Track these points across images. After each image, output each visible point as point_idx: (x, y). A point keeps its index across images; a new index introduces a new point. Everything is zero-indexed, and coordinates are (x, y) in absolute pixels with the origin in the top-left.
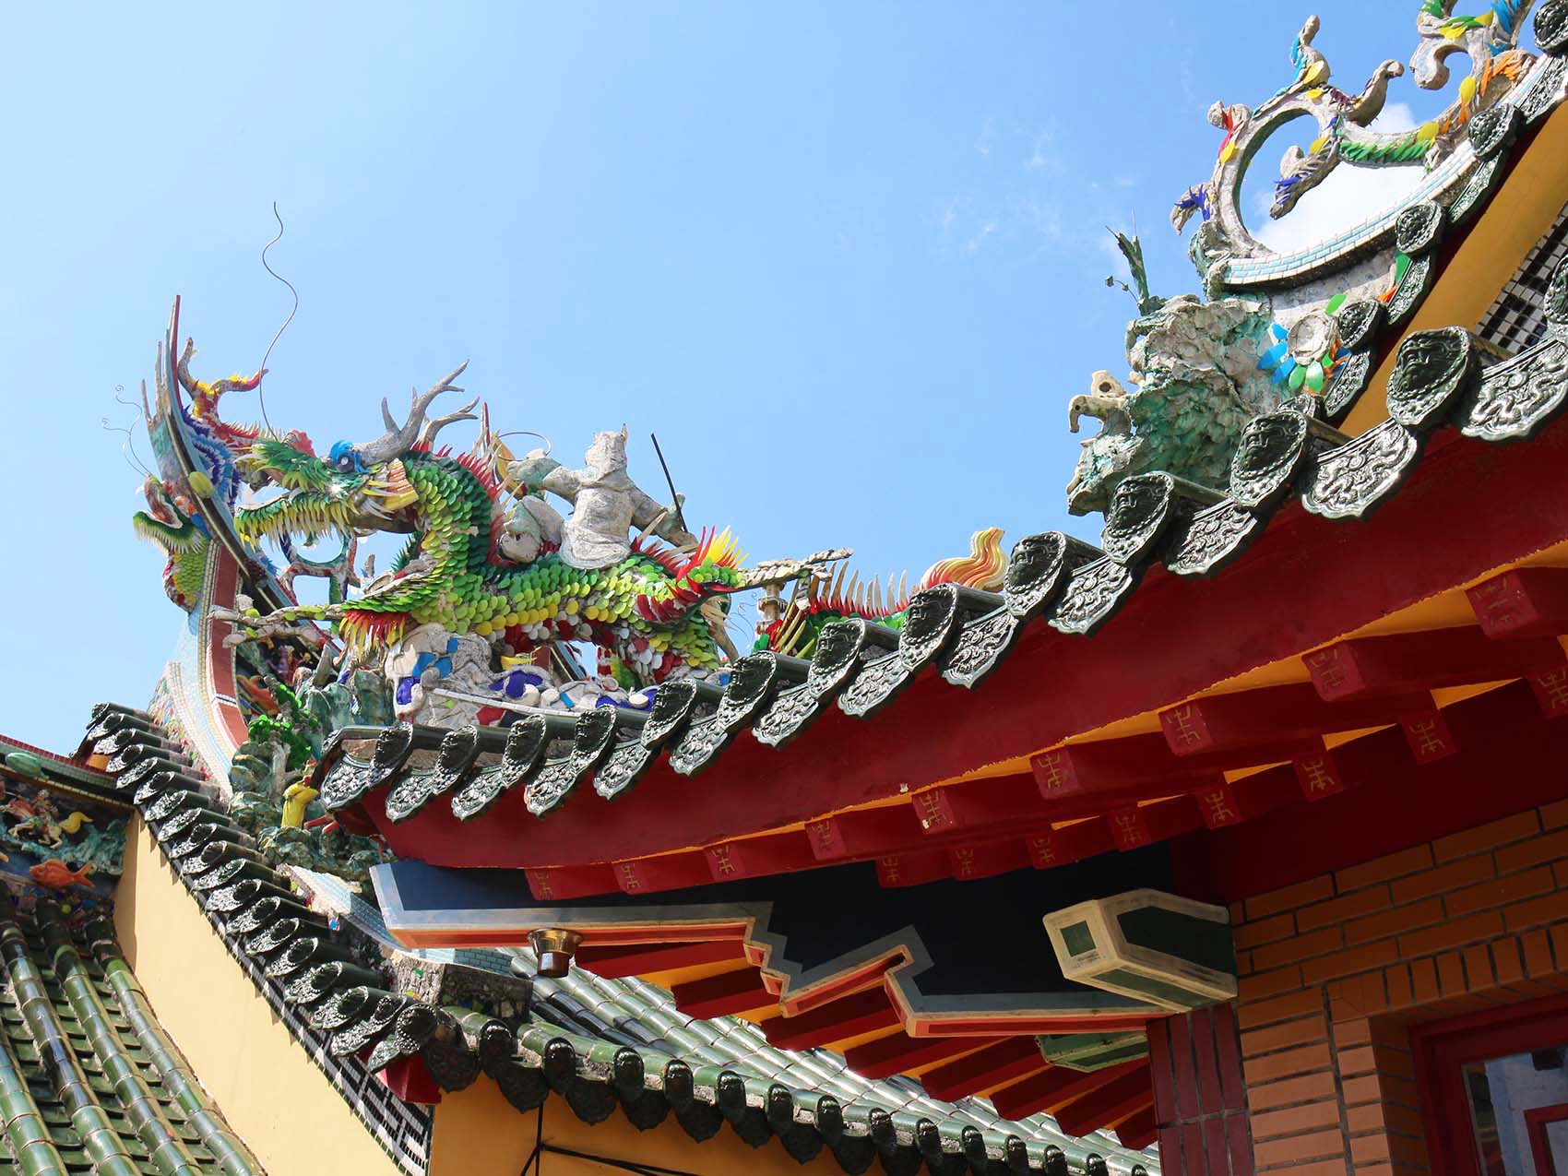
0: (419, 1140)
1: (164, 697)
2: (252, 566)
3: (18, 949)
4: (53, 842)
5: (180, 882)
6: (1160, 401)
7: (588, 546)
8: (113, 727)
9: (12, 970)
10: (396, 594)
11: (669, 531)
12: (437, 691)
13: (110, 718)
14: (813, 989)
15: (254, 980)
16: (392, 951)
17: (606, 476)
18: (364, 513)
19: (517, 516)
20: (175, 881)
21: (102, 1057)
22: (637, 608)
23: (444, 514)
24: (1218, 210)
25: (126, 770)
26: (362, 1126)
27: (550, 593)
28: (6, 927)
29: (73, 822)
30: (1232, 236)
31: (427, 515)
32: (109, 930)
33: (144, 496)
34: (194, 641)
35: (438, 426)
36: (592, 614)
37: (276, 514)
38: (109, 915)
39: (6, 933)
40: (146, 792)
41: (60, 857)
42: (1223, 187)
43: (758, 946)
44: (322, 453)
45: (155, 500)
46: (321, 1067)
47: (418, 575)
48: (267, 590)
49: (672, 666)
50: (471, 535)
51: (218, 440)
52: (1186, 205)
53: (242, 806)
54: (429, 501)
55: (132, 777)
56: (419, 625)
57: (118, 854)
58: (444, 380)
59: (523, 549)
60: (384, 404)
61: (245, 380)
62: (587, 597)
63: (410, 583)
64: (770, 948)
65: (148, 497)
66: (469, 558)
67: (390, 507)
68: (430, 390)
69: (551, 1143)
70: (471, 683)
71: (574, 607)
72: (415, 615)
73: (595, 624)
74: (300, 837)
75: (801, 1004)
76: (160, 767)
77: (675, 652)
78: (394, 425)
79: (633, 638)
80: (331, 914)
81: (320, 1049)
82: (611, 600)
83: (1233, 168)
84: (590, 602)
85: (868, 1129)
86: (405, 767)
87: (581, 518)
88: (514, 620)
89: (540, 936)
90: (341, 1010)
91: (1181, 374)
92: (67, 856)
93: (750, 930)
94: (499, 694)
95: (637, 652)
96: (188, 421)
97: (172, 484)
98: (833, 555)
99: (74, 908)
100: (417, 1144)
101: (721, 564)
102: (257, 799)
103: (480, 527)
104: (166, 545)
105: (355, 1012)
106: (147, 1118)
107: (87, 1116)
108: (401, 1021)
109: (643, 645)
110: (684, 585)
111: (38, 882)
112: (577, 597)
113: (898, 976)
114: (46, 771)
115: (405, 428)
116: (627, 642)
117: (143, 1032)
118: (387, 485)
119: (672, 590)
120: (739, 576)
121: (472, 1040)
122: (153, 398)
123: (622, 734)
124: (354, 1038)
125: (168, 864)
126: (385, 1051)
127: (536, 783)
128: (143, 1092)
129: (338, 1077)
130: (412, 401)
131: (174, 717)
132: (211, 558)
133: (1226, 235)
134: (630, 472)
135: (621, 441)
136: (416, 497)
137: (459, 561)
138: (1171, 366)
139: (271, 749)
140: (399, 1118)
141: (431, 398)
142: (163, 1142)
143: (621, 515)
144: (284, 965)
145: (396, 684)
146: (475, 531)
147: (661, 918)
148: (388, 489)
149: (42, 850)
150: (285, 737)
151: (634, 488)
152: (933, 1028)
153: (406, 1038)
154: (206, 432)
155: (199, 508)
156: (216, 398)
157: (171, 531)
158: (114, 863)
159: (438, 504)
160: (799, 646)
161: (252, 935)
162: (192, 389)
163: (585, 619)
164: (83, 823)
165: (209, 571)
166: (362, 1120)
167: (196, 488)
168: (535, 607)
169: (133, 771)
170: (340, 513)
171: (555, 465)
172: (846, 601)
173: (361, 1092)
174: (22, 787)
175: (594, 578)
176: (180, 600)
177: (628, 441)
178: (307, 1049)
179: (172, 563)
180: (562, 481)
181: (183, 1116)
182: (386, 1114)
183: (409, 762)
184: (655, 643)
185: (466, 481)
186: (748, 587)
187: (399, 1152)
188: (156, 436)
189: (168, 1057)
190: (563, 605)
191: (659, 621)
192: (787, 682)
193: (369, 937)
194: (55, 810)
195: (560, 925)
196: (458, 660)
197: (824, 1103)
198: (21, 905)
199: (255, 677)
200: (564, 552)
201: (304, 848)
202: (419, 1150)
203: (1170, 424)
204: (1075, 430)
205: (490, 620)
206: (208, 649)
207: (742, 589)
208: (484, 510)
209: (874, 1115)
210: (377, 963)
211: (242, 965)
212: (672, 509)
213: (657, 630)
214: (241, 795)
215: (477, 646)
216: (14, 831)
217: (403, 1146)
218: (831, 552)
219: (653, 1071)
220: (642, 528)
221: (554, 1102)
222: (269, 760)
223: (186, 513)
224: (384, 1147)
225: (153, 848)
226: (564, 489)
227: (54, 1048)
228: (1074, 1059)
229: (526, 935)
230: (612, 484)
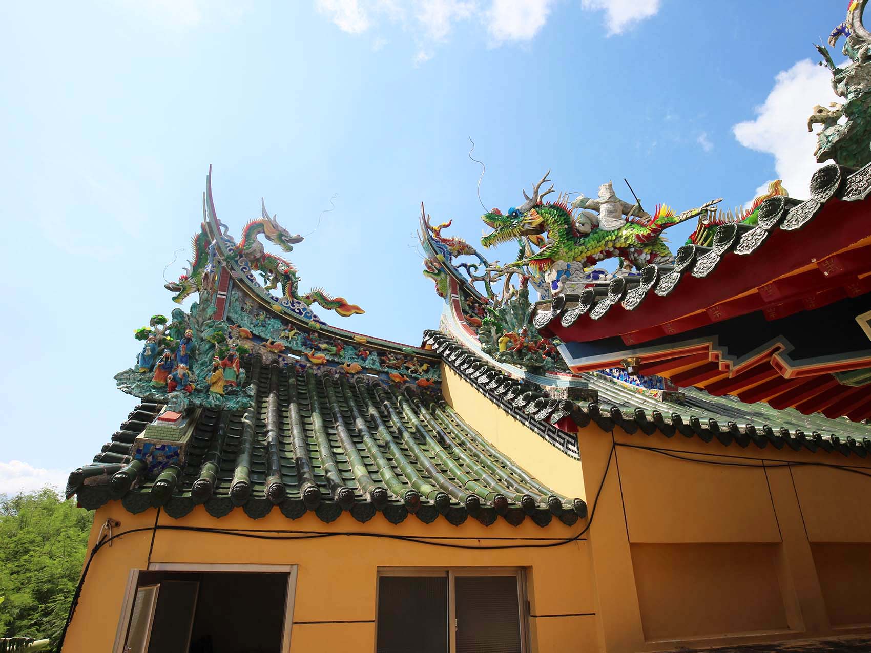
0: (574, 445)
1: (443, 325)
2: (460, 280)
3: (420, 405)
4: (421, 373)
5: (462, 379)
6: (859, 103)
7: (610, 223)
8: (431, 336)
9: (420, 410)
10: (545, 252)
11: (637, 213)
12: (567, 282)
13: (429, 333)
14: (743, 364)
15: (496, 404)
16: (545, 387)
17: (610, 198)
18: (525, 229)
19: (581, 218)
20: (461, 379)
21: (454, 433)
22: (636, 239)
23: (554, 223)
24: (854, 30)
25: (439, 347)
26: (549, 444)
27: (600, 242)
28: (415, 399)
29: (425, 367)
30: (865, 38)
31: (547, 225)
32: (442, 398)
33: (424, 265)
34: (449, 306)
35: (542, 196)
36: (618, 245)
37: (494, 237)
38: (441, 393)
39: (415, 401)
40: (447, 352)
41: (423, 377)
42: (854, 20)
43: (716, 352)
44: (505, 213)
45: (428, 265)
46: (528, 427)
47: (550, 245)
48: (466, 287)
49: (655, 257)
50: (565, 228)
51: (443, 243)
52: (835, 35)
53: (486, 347)
54: (547, 220)
55: (441, 349)
56: (555, 262)
57: (439, 375)
58: (543, 178)
59: (587, 229)
60: (524, 192)
61: (447, 224)
62: (615, 239)
63: (548, 248)
64: (721, 352)
65: (426, 265)
66: (567, 236)
67: (534, 225)
68: (539, 183)
69: (618, 442)
70: (579, 278)
71: (610, 244)
72: (553, 259)
73: (620, 249)
74: (507, 354)
75: (738, 371)
76: (449, 344)
77: (654, 252)
78: (529, 198)
79: (636, 251)
80: (519, 379)
81: (527, 422)
82: (624, 239)
83: (857, 12)
84: (616, 241)
85: (728, 429)
86: (565, 309)
87: (604, 214)
88: (589, 253)
89: (625, 361)
90: (535, 406)
91: (867, 89)
92: (426, 377)
93: (711, 347)
94: (590, 279)
95: (639, 255)
96: (433, 239)
97: (432, 260)
98: (714, 202)
99: (431, 392)
100: (573, 447)
101: (667, 216)
102: (489, 344)
103: (568, 225)
104: (434, 279)
105: (541, 406)
106: (474, 450)
107: (457, 450)
108: (561, 406)
109: (640, 252)
110: (653, 226)
111: (419, 386)
112: (611, 241)
113: (779, 355)
114: (415, 352)
115: (533, 197)
116: (634, 253)
117: (463, 426)
118: (531, 218)
119: (650, 230)
120: (676, 219)
121: (585, 410)
122: (421, 234)
123: (661, 273)
124: (543, 414)
125: (457, 375)
126: (556, 417)
127: (626, 300)
128: (470, 442)
129: (536, 429)
130: (533, 188)
131: (448, 330)
132: (448, 280)
133: (861, 38)
134: (617, 195)
135: (610, 186)
136: (543, 219)
137: (564, 238)
138: (862, 88)
139: (490, 328)
140: (564, 439)
141: (540, 185)
142: (482, 456)
143: (619, 210)
144: (510, 396)
145: (551, 284)
146: (566, 227)
147: (673, 347)
148: (531, 219)
149: (418, 376)
150: (494, 324)
151: (620, 201)
152: (799, 373)
153: (564, 411)
154: (439, 242)
155: (442, 266)
156: (439, 231)
157: (435, 274)
158: (439, 378)
159: (551, 220)
160: (705, 240)
161: (496, 388)
162: (432, 230)
163: (615, 248)
164: (428, 367)
165: (448, 284)
166: (549, 442)
167: (439, 259)
168: (596, 247)
169: (441, 348)
170: (516, 231)
171: (588, 199)
172: (719, 220)
173: (546, 433)
174: (409, 358)
175: (616, 233)
176: (441, 295)
177: (613, 185)
178: (522, 422)
179: (437, 284)
180: (593, 204)
181: (484, 449)
182: (558, 438)
183: (565, 307)
184: (646, 251)
185: (559, 210)
186: (681, 221)
187: (566, 450)
188: (424, 246)
189: (473, 432)
190: (606, 245)
191: (646, 242)
192: (743, 232)
193: (535, 384)
194: (419, 364)
195: (634, 356)
196: (572, 271)
197: (711, 421)
198: (416, 393)
199: (468, 315)
200: (601, 226)
201: (509, 357)
202: (575, 449)
203: (865, 112)
204: (811, 130)
205: (580, 255)
206: (453, 308)
207: (678, 223)
208: (568, 219)
209: (729, 424)
210: (541, 391)
211: (491, 400)
212: (637, 204)
213: (645, 245)
214: (484, 344)
215: (576, 265)
216: (409, 371)
217: (567, 448)
218: (713, 201)
219: (648, 415)
220: (626, 214)
221: (616, 428)
222: (490, 332)
223: (438, 267)
224: (560, 449)
225: (451, 371)
226: (594, 207)
227: (440, 432)
228: (854, 381)
229: (620, 362)
230: (612, 200)
